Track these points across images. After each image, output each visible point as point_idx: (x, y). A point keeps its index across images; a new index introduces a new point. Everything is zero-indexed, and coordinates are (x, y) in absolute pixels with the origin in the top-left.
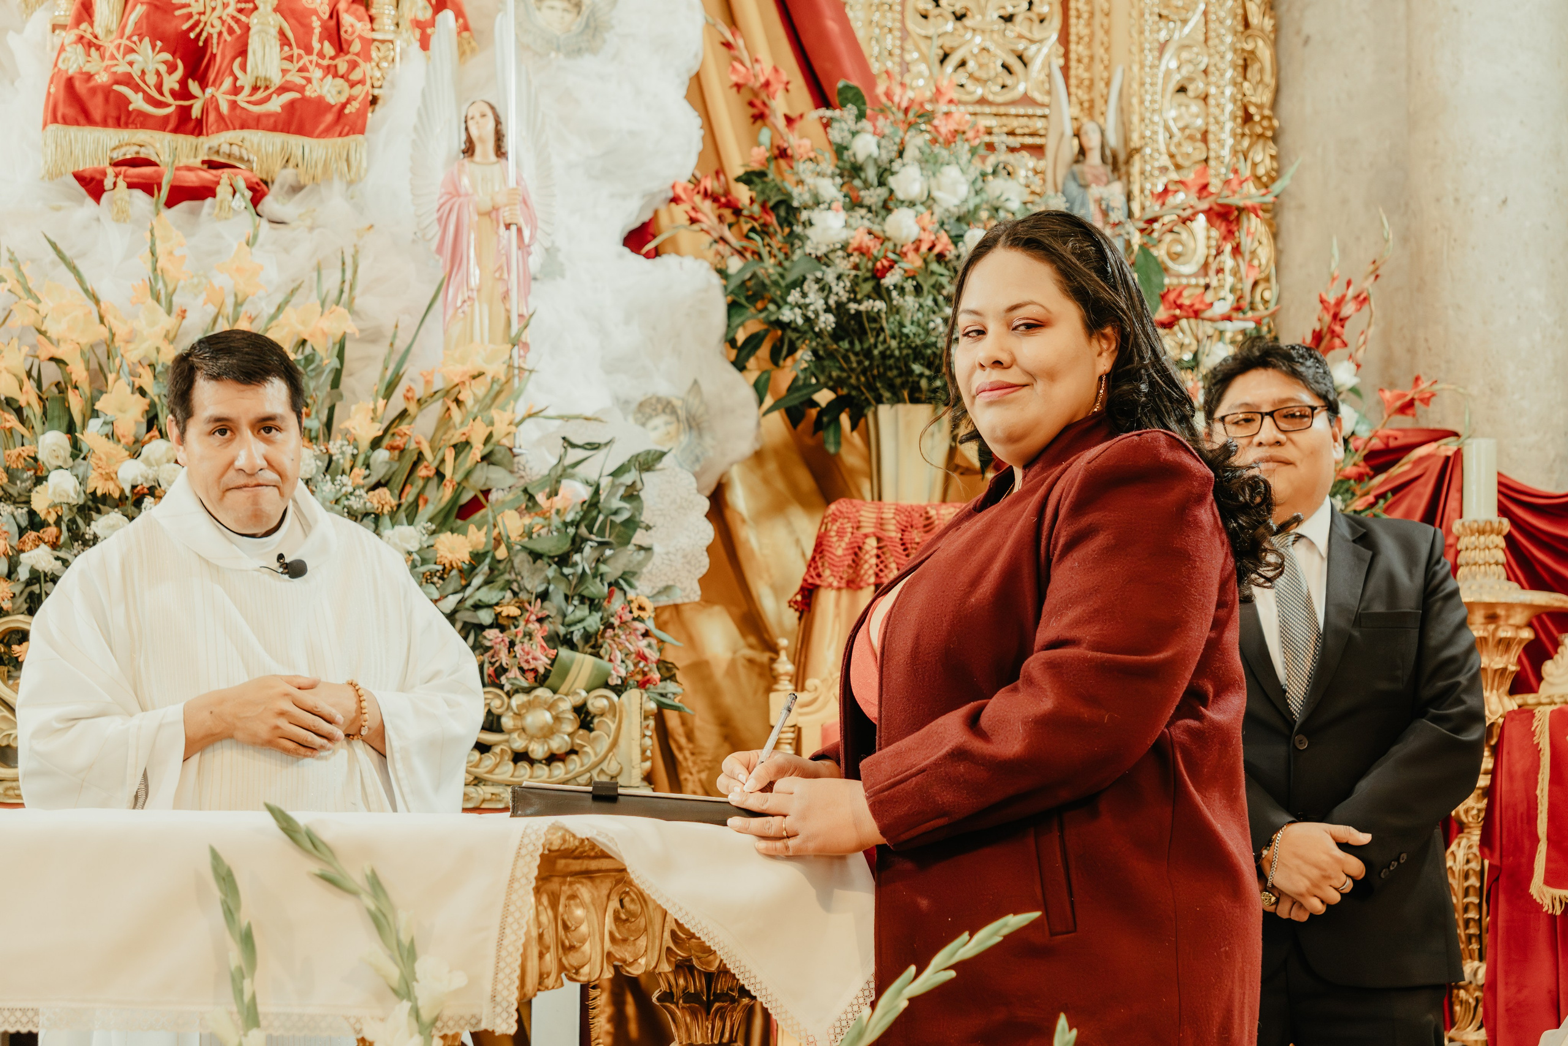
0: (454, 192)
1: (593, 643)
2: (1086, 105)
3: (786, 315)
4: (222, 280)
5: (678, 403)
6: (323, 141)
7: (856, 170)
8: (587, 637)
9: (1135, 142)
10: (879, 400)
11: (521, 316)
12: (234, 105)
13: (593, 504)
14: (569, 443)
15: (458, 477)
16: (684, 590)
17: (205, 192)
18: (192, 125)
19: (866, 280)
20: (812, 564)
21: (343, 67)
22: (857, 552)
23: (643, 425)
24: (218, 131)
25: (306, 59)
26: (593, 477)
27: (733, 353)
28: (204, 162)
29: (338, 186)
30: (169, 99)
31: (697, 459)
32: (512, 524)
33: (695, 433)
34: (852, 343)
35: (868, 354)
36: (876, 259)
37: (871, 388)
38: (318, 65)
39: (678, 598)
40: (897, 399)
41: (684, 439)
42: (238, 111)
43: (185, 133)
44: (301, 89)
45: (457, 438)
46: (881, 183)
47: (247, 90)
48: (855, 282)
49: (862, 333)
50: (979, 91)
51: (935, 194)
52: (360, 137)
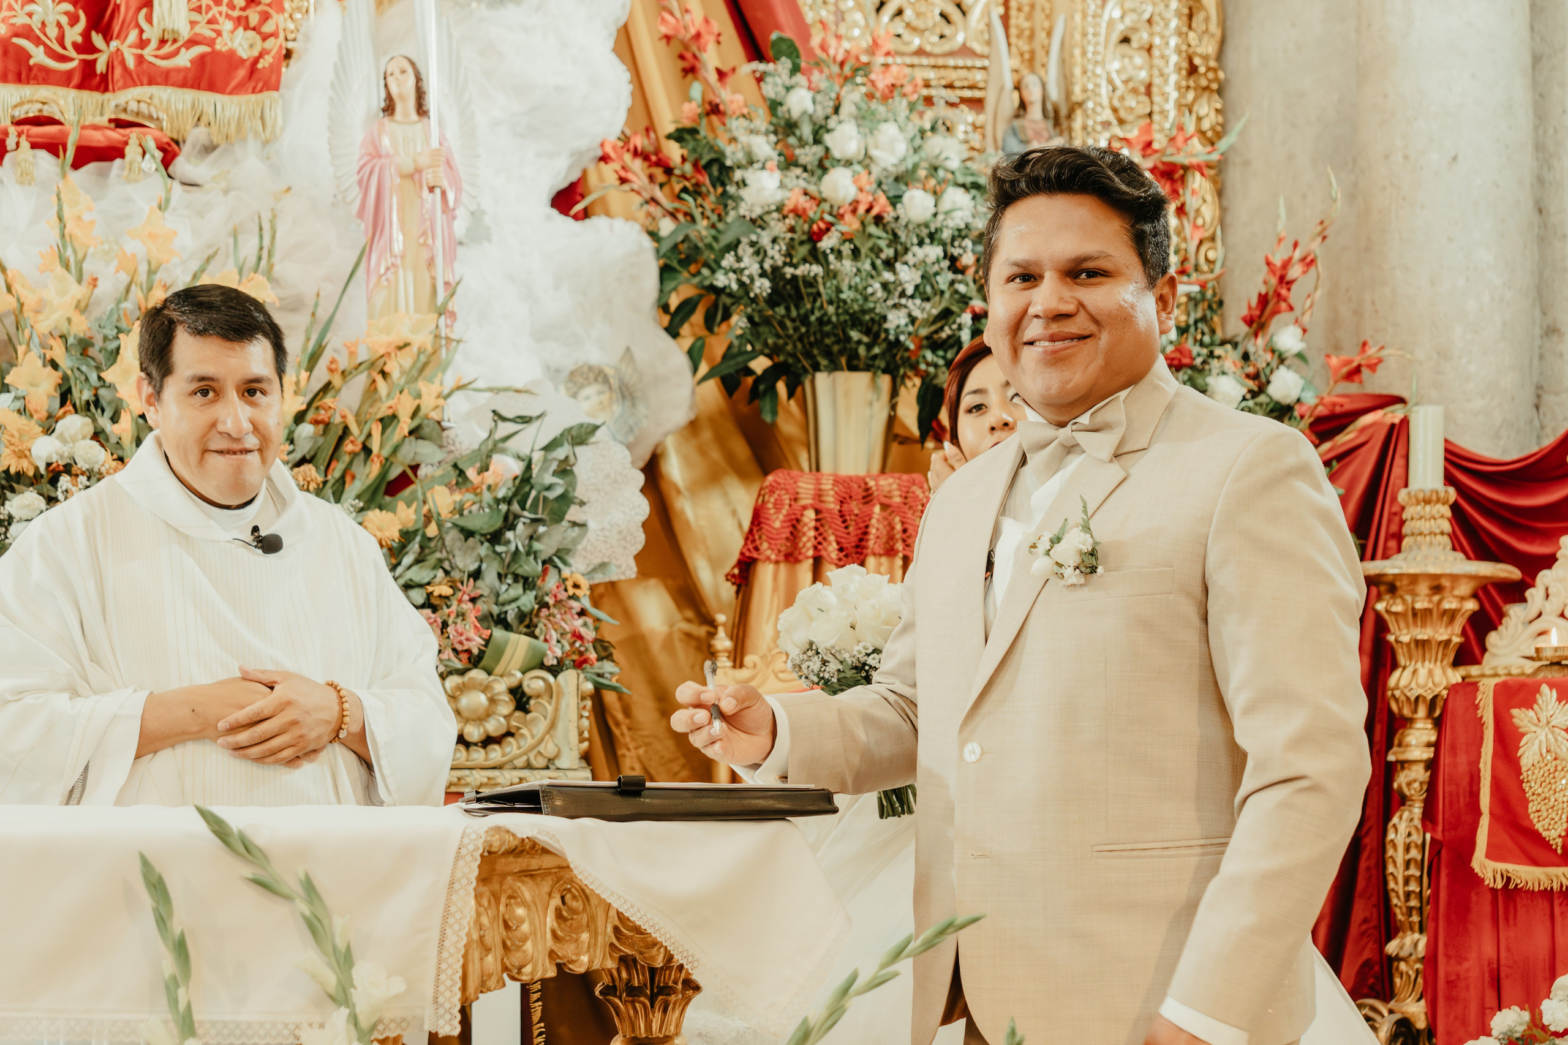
0: (374, 153)
1: (527, 623)
2: (1027, 56)
3: (721, 280)
4: (134, 247)
5: (610, 372)
6: (235, 98)
7: (790, 127)
8: (522, 616)
9: (1077, 95)
10: (816, 368)
11: (447, 284)
12: (140, 59)
13: (525, 480)
14: (498, 416)
15: (386, 453)
16: (619, 567)
17: (113, 153)
18: (98, 79)
19: (802, 243)
20: (750, 536)
21: (254, 19)
22: (794, 524)
23: (574, 396)
24: (126, 86)
25: (215, 10)
26: (525, 451)
27: (666, 319)
28: (110, 121)
29: (253, 145)
30: (72, 53)
31: (631, 430)
32: (443, 500)
33: (628, 403)
34: (788, 309)
35: (804, 320)
36: (812, 222)
37: (809, 355)
38: (228, 16)
39: (613, 575)
40: (834, 367)
41: (617, 409)
42: (145, 66)
43: (91, 89)
44: (211, 43)
45: (383, 411)
46: (817, 141)
47: (154, 44)
48: (791, 245)
49: (798, 299)
50: (917, 42)
51: (873, 152)
52: (274, 94)
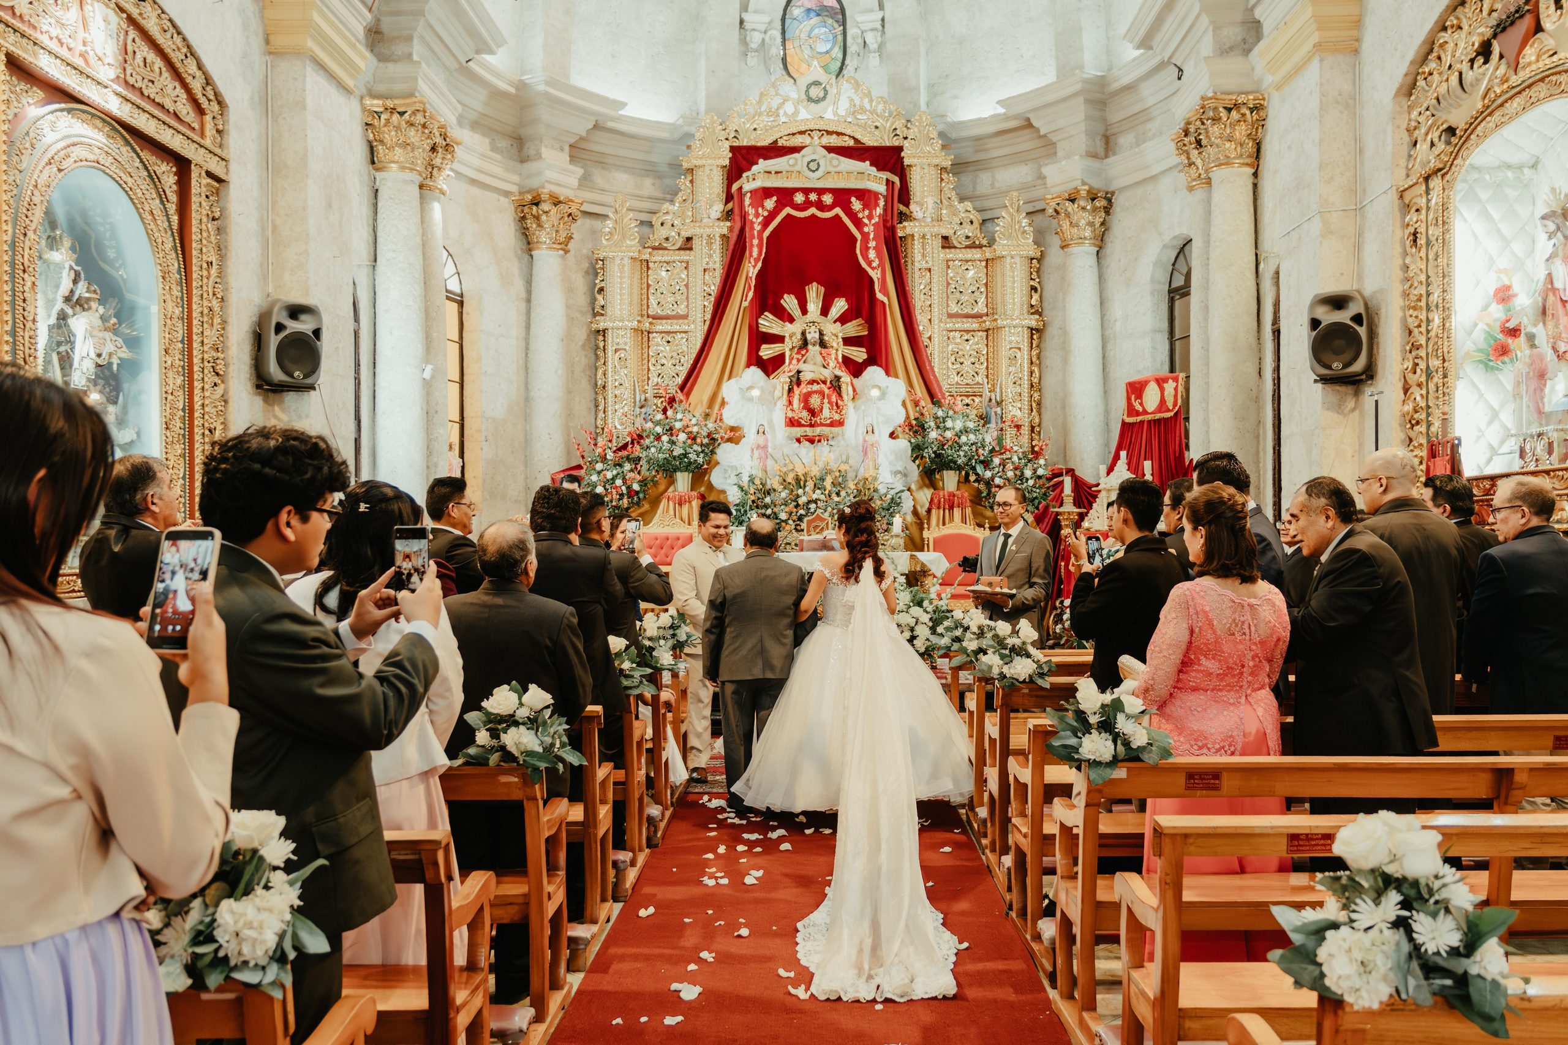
0: (865, 441)
4: (825, 459)
5: (902, 471)
7: (938, 419)
10: (944, 469)
13: (892, 499)
19: (941, 446)
20: (930, 503)
22: (939, 501)
27: (913, 460)
31: (906, 482)
33: (905, 478)
34: (938, 459)
35: (941, 460)
36: (943, 441)
37: (942, 467)
40: (947, 469)
41: (903, 479)
46: (943, 423)
47: (823, 419)
48: (938, 446)
49: (940, 457)
50: (967, 382)
51: (955, 426)
